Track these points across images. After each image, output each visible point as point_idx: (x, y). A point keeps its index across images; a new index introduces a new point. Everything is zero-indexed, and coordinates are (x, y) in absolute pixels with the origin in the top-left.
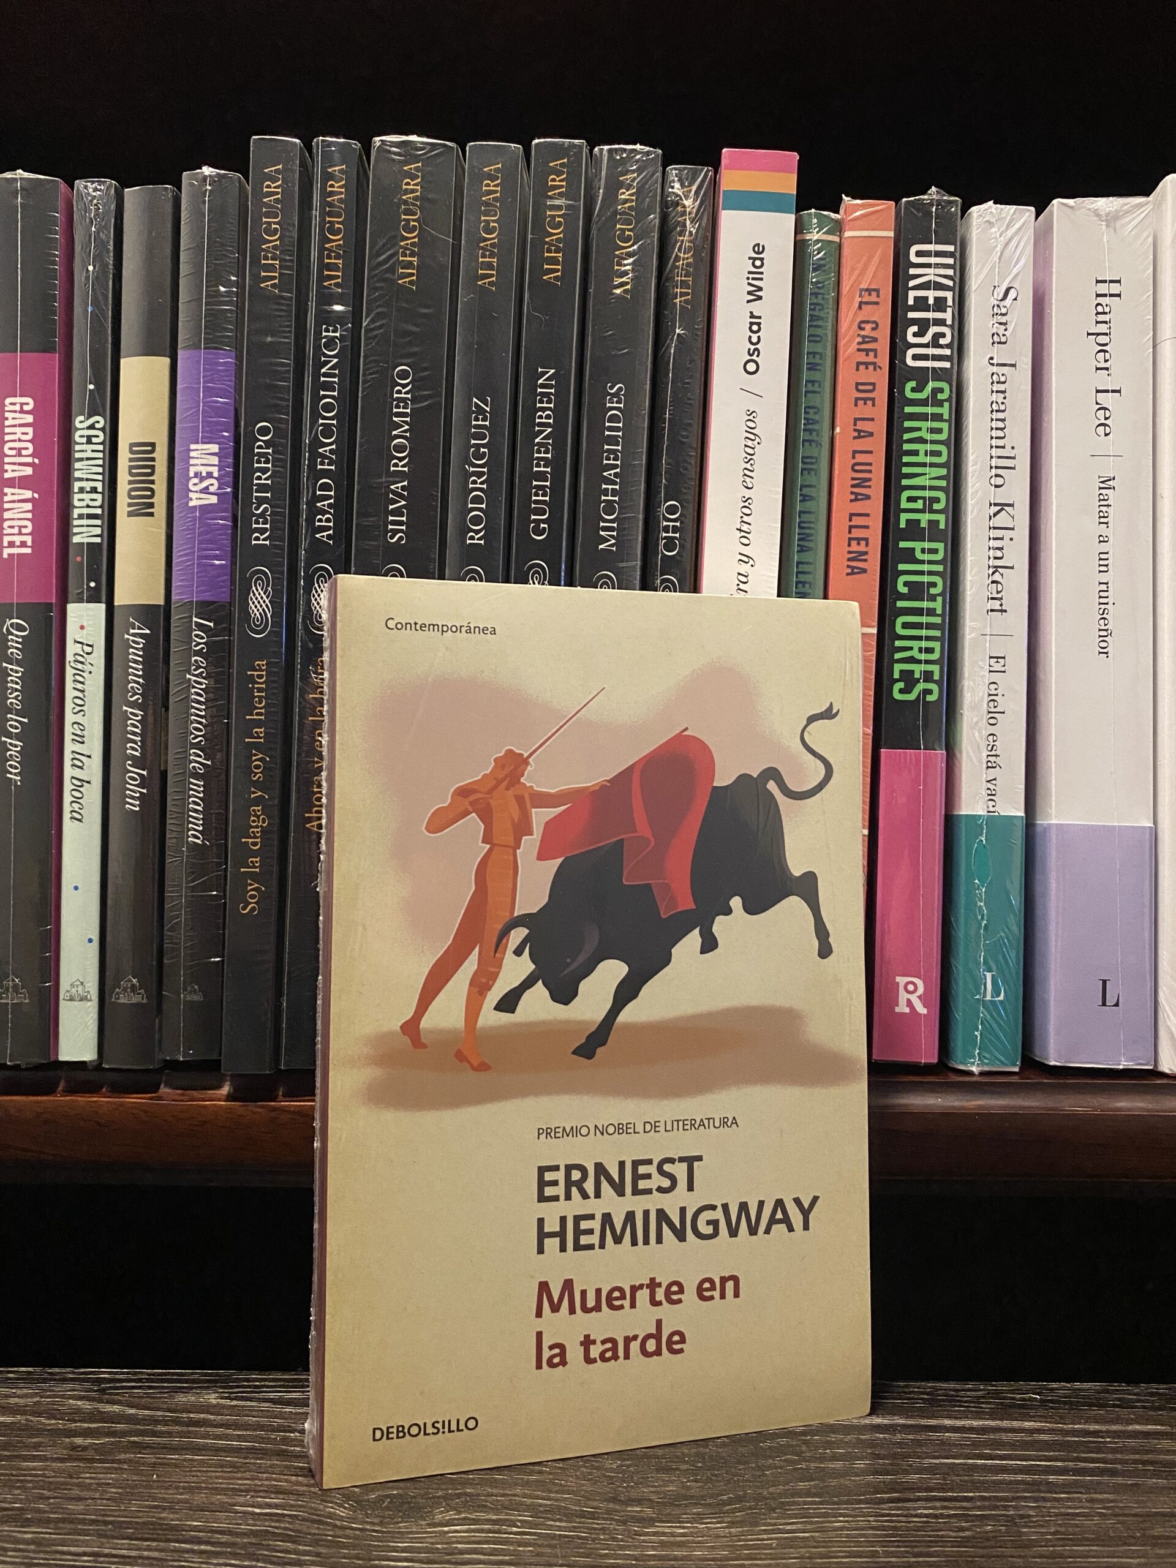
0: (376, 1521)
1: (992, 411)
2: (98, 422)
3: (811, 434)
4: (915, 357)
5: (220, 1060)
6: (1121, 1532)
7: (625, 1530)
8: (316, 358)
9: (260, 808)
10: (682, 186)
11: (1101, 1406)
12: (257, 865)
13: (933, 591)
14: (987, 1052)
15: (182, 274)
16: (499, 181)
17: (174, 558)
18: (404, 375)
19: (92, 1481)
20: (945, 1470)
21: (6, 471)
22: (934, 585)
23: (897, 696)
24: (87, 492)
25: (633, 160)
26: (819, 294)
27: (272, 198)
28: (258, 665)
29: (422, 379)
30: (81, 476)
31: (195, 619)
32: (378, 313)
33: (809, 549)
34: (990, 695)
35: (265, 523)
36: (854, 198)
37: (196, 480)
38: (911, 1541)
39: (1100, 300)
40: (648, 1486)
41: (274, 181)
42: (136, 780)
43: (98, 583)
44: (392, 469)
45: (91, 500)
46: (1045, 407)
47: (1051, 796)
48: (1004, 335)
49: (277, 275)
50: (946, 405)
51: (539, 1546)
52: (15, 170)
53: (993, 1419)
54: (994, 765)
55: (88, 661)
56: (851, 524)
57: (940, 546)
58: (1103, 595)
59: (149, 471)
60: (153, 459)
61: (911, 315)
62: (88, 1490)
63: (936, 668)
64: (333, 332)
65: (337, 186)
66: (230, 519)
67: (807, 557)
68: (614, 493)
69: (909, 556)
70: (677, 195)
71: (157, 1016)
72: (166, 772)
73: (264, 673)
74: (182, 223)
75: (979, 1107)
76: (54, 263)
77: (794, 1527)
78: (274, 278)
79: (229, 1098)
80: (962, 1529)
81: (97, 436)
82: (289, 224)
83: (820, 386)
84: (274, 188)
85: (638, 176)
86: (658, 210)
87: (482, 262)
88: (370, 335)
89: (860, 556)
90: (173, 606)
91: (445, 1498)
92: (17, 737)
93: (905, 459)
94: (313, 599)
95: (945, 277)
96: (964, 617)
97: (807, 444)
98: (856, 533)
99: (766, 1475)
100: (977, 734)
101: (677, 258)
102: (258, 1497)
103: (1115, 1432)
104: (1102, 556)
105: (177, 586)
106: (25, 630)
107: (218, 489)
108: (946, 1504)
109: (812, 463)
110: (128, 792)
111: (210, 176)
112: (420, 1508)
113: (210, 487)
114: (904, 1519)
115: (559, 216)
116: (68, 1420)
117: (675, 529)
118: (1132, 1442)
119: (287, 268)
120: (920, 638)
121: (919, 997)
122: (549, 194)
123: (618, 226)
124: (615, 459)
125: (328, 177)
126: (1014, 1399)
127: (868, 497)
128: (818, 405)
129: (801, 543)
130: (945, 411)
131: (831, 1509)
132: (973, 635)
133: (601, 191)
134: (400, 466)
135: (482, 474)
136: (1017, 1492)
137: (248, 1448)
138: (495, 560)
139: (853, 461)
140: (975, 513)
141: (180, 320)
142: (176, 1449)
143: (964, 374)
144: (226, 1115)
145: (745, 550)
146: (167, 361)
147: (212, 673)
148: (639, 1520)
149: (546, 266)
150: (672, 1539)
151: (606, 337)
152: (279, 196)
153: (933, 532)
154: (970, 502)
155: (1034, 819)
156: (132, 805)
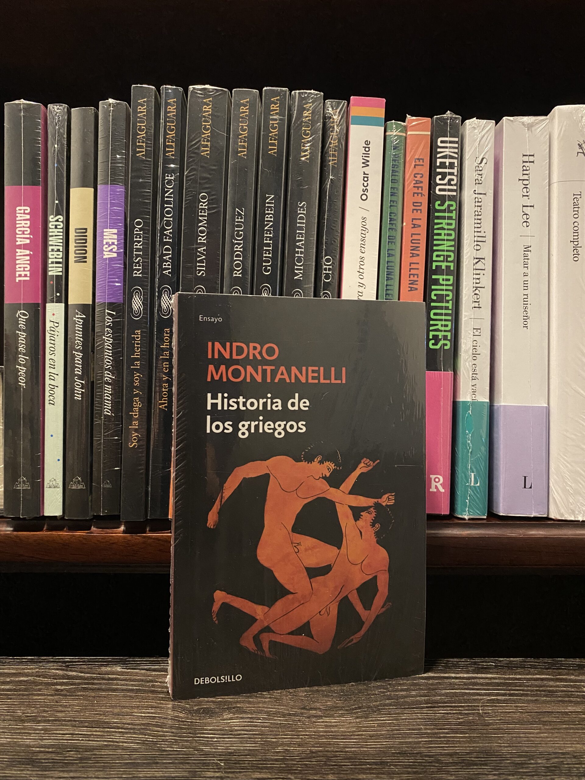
0: (197, 718)
1: (475, 215)
2: (60, 218)
3: (392, 225)
4: (440, 190)
5: (120, 515)
6: (529, 719)
7: (309, 721)
8: (163, 189)
10: (333, 109)
11: (522, 668)
12: (137, 425)
13: (448, 298)
14: (473, 509)
15: (99, 150)
16: (248, 107)
17: (96, 282)
18: (204, 197)
19: (67, 704)
20: (452, 694)
21: (17, 241)
22: (448, 295)
23: (431, 346)
24: (55, 251)
26: (396, 160)
27: (142, 114)
28: (137, 332)
29: (212, 200)
30: (52, 244)
31: (107, 311)
32: (192, 169)
33: (392, 279)
34: (473, 346)
35: (139, 266)
36: (412, 116)
37: (107, 246)
38: (436, 724)
39: (525, 164)
41: (143, 106)
42: (80, 385)
43: (61, 293)
44: (199, 241)
45: (57, 255)
46: (499, 214)
47: (501, 392)
48: (481, 180)
49: (144, 150)
50: (454, 212)
51: (271, 727)
52: (20, 99)
53: (474, 674)
54: (475, 378)
55: (57, 330)
56: (411, 267)
57: (451, 278)
58: (525, 300)
59: (85, 241)
60: (86, 236)
61: (438, 170)
62: (66, 708)
63: (449, 334)
64: (171, 176)
65: (172, 109)
66: (123, 264)
67: (390, 282)
68: (301, 252)
69: (436, 282)
70: (330, 114)
71: (90, 495)
72: (93, 382)
73: (140, 336)
74: (99, 125)
75: (469, 534)
76: (39, 143)
77: (385, 719)
78: (143, 152)
79: (124, 532)
80: (459, 719)
81: (60, 225)
82: (150, 127)
83: (396, 203)
84: (143, 109)
85: (312, 105)
86: (322, 121)
87: (240, 145)
88: (188, 179)
89: (413, 282)
90: (96, 305)
91: (227, 709)
92: (24, 366)
93: (435, 237)
94: (162, 302)
95: (454, 153)
96: (461, 310)
97: (391, 230)
98: (413, 272)
99: (372, 698)
100: (467, 364)
101: (330, 143)
103: (528, 678)
104: (525, 282)
105: (98, 295)
106: (27, 316)
107: (118, 250)
109: (392, 239)
110: (75, 391)
111: (112, 103)
112: (217, 713)
113: (113, 249)
114: (433, 715)
115: (276, 124)
116: (53, 679)
117: (329, 269)
119: (149, 147)
120: (441, 320)
121: (441, 484)
122: (271, 113)
123: (303, 128)
124: (302, 237)
125: (167, 104)
126: (483, 665)
127: (418, 255)
128: (395, 212)
129: (388, 276)
130: (453, 215)
131: (401, 711)
132: (466, 318)
133: (295, 112)
134: (202, 239)
135: (240, 244)
136: (484, 703)
138: (246, 283)
139: (412, 238)
140: (467, 262)
141: (99, 171)
142: (104, 690)
143: (463, 198)
144: (123, 540)
145: (361, 281)
146: (92, 190)
147: (115, 336)
148: (315, 717)
149: (270, 147)
150: (330, 724)
151: (297, 180)
152: (145, 113)
153: (448, 271)
154: (465, 257)
155: (493, 403)
156: (78, 397)
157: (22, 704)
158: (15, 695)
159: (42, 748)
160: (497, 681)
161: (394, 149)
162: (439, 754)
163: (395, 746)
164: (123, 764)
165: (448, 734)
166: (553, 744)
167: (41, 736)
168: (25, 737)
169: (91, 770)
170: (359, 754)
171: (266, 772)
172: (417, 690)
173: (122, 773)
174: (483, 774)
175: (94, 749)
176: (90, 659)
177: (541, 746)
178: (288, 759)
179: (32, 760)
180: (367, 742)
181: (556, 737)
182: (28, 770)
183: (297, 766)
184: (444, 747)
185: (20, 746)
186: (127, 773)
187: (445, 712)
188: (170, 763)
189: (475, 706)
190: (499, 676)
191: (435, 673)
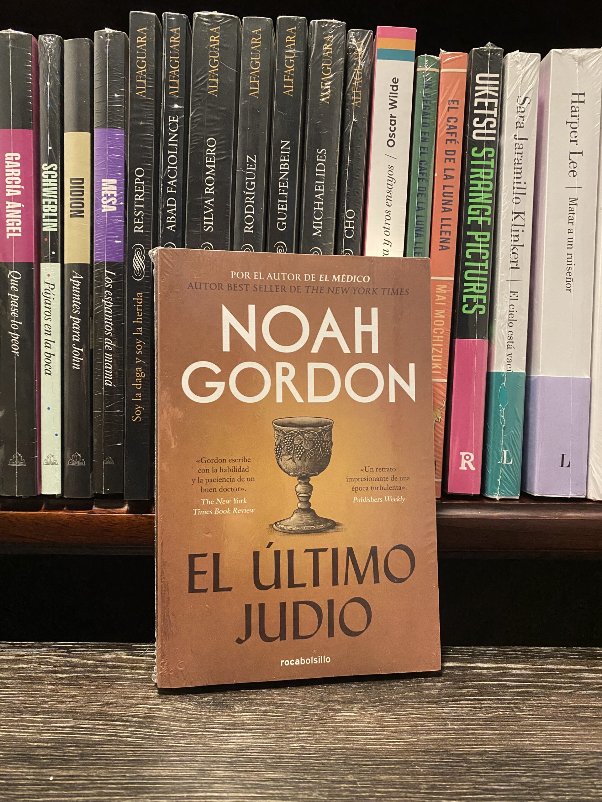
0: (207, 710)
1: (515, 164)
2: (54, 167)
3: (423, 175)
4: (477, 135)
5: (123, 494)
6: (564, 714)
7: (327, 714)
8: (166, 133)
9: (141, 368)
10: (356, 40)
11: (554, 657)
12: (140, 397)
13: (484, 257)
14: (504, 488)
15: (95, 88)
16: (260, 38)
17: (95, 239)
18: (211, 143)
19: (69, 694)
20: (479, 686)
21: (7, 192)
22: (484, 254)
23: (464, 311)
24: (50, 204)
25: (331, 28)
26: (428, 100)
27: (141, 46)
28: (139, 295)
29: (221, 145)
30: (46, 196)
31: (106, 271)
32: (198, 110)
33: (421, 235)
34: (510, 311)
35: (141, 221)
36: (447, 50)
37: (105, 198)
38: (464, 719)
39: (574, 104)
40: (337, 695)
41: (142, 36)
42: (77, 353)
43: (56, 252)
44: (206, 192)
45: (52, 208)
46: (542, 162)
47: (539, 362)
48: (522, 123)
49: (145, 88)
50: (493, 160)
51: (286, 722)
52: (8, 29)
53: (503, 663)
54: (511, 347)
55: (52, 293)
56: (442, 223)
57: (488, 234)
58: (569, 260)
59: (81, 193)
60: (83, 187)
61: (476, 112)
62: (67, 698)
63: (484, 297)
64: (174, 119)
65: (175, 39)
66: (123, 219)
67: (419, 239)
68: (321, 206)
69: (471, 239)
70: (354, 46)
71: (90, 473)
72: (93, 349)
73: (142, 299)
74: (95, 59)
75: (500, 516)
76: (29, 80)
77: (408, 712)
78: (143, 90)
79: (128, 512)
80: (488, 714)
81: (54, 175)
82: (150, 60)
83: (428, 150)
84: (143, 40)
85: (334, 36)
86: (344, 55)
87: (252, 83)
88: (193, 121)
89: (446, 240)
90: (94, 264)
91: (239, 700)
92: (17, 332)
93: (471, 189)
95: (494, 91)
96: (498, 271)
97: (421, 180)
98: (444, 229)
99: (394, 690)
100: (503, 331)
101: (354, 80)
102: (149, 700)
103: (561, 669)
104: (570, 240)
105: (97, 255)
106: (19, 276)
107: (117, 202)
108: (480, 702)
109: (423, 191)
110: (73, 360)
111: (109, 33)
112: (228, 705)
113: (113, 202)
115: (292, 59)
116: (54, 666)
117: (352, 224)
118: (570, 674)
119: (150, 84)
120: (476, 282)
121: (472, 462)
122: (287, 46)
123: (323, 64)
124: (322, 188)
125: (170, 34)
126: (512, 654)
127: (451, 210)
128: (426, 160)
129: (417, 232)
130: (492, 163)
131: (425, 704)
132: (502, 280)
133: (314, 46)
134: (210, 191)
135: (252, 196)
136: (514, 696)
137: (142, 678)
138: (259, 240)
139: (444, 191)
140: (505, 217)
141: (95, 112)
142: (108, 679)
143: (502, 144)
144: (127, 521)
145: (387, 238)
146: (89, 134)
147: (116, 299)
148: (334, 710)
149: (285, 86)
150: (349, 718)
151: (317, 124)
152: (145, 45)
153: (485, 227)
154: (502, 211)
155: (530, 375)
156: (76, 367)
157: (21, 693)
158: (13, 683)
159: (41, 742)
160: (527, 672)
161: (426, 87)
162: (467, 752)
163: (420, 743)
164: (126, 762)
165: (478, 730)
166: (591, 742)
167: (39, 730)
168: (22, 730)
169: (92, 768)
170: (381, 752)
171: (281, 772)
172: (442, 682)
173: (125, 771)
174: (514, 776)
175: (96, 744)
176: (94, 645)
177: (577, 745)
178: (303, 757)
179: (29, 756)
180: (389, 739)
181: (594, 735)
182: (25, 768)
183: (314, 765)
184: (472, 745)
185: (17, 740)
186: (131, 771)
187: (473, 705)
188: (177, 761)
189: (505, 700)
190: (530, 666)
191: (461, 663)
